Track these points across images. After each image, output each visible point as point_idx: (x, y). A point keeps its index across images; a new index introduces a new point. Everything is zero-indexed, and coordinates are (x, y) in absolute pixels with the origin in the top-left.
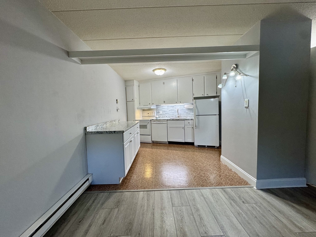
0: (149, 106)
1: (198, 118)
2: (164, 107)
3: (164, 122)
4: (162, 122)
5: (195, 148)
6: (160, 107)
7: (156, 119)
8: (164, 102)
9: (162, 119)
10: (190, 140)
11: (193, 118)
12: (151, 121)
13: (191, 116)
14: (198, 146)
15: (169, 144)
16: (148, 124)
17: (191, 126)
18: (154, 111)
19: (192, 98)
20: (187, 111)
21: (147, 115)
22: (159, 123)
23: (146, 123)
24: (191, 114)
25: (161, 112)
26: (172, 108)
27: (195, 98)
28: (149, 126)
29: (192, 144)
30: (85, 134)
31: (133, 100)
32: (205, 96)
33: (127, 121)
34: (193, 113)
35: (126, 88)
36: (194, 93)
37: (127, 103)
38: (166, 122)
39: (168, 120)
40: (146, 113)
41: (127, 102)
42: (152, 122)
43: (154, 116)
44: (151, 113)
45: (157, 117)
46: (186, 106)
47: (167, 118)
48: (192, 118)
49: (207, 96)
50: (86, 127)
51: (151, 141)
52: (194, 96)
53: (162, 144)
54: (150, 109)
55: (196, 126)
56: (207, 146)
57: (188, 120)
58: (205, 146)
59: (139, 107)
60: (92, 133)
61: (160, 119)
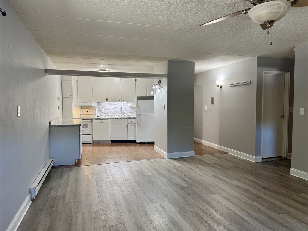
0: (89, 104)
1: (140, 117)
2: (106, 105)
3: (107, 121)
4: (104, 121)
6: (102, 104)
7: (96, 117)
8: (107, 100)
9: (104, 117)
10: (132, 138)
12: (92, 119)
13: (134, 115)
14: (140, 142)
15: (111, 143)
16: (88, 123)
17: (133, 125)
18: (95, 109)
19: (135, 98)
20: (130, 110)
21: (87, 113)
22: (101, 122)
23: (87, 121)
24: (134, 112)
25: (103, 110)
26: (115, 106)
27: (139, 98)
28: (89, 125)
29: (134, 142)
32: (147, 96)
34: (136, 112)
35: (62, 82)
36: (137, 92)
37: (62, 99)
38: (109, 121)
42: (94, 121)
43: (95, 114)
44: (92, 111)
45: (98, 115)
46: (129, 104)
47: (110, 117)
49: (149, 96)
51: (91, 141)
52: (137, 96)
53: (104, 144)
54: (90, 107)
55: (137, 125)
56: (148, 142)
57: (131, 118)
58: (146, 142)
59: (78, 104)
60: (55, 126)
61: (101, 117)
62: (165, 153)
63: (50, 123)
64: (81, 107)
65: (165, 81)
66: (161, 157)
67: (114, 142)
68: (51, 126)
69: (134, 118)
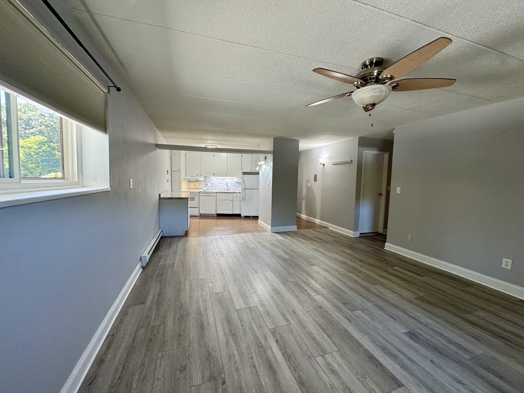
0: (197, 178)
1: (245, 192)
2: (212, 179)
4: (211, 195)
5: (242, 219)
6: (209, 178)
7: (204, 191)
8: (214, 174)
9: (210, 191)
10: (238, 213)
13: (239, 190)
14: (244, 216)
15: (217, 216)
16: (196, 196)
17: (239, 199)
18: (202, 183)
19: (241, 173)
20: (236, 185)
21: (194, 187)
22: (208, 196)
23: (194, 195)
24: (239, 187)
25: (209, 185)
26: (221, 181)
27: (244, 173)
28: (196, 198)
29: (239, 216)
31: (179, 170)
32: (253, 171)
34: (241, 187)
35: (171, 156)
36: (243, 168)
38: (215, 195)
39: (217, 193)
40: (192, 185)
41: (172, 172)
42: (200, 194)
43: (202, 188)
44: (199, 185)
45: (205, 189)
46: (236, 179)
47: (216, 191)
51: (198, 213)
52: (243, 171)
53: (210, 217)
54: (197, 181)
55: (242, 199)
56: (252, 216)
57: (236, 193)
58: (250, 216)
59: (185, 178)
60: (164, 198)
61: (208, 191)
62: (269, 227)
63: (160, 195)
64: (189, 181)
65: (270, 157)
66: (265, 231)
67: (220, 216)
68: (160, 198)
69: (240, 193)
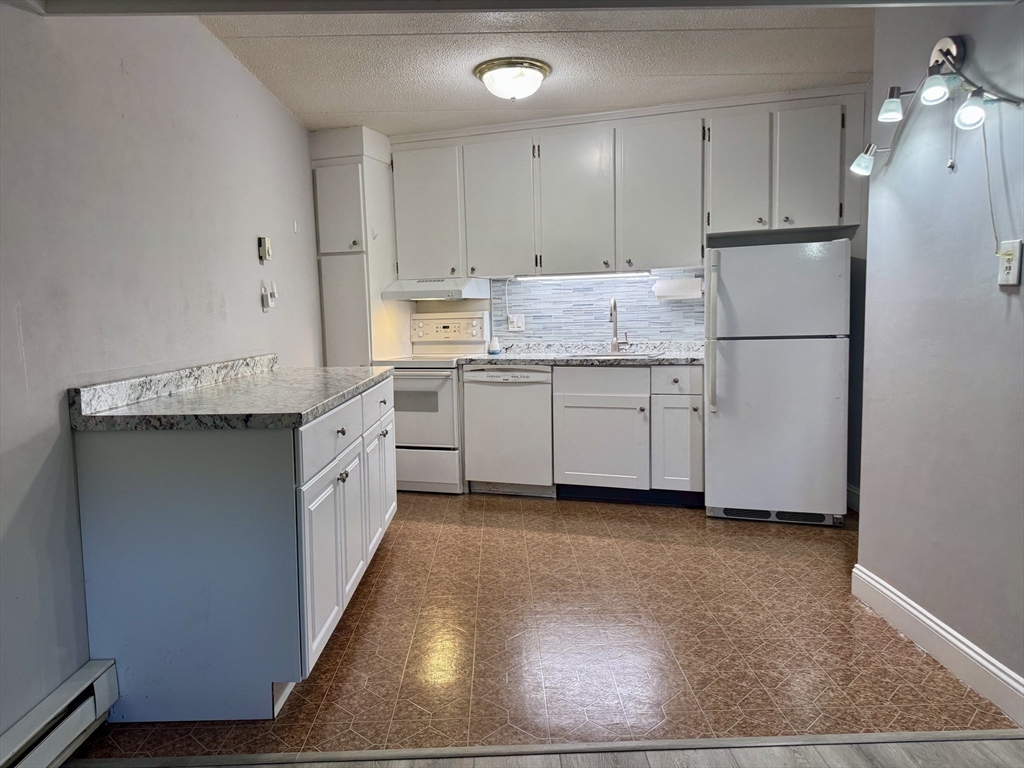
0: (448, 286)
1: (730, 360)
2: (533, 292)
3: (534, 377)
5: (709, 523)
6: (514, 288)
7: (486, 357)
8: (538, 261)
9: (523, 356)
11: (700, 355)
12: (459, 366)
13: (689, 341)
14: (727, 511)
15: (558, 498)
16: (442, 386)
17: (686, 401)
18: (479, 314)
19: (697, 240)
20: (665, 317)
21: (442, 335)
22: (506, 383)
23: (432, 378)
24: (687, 330)
25: (518, 321)
26: (578, 298)
27: (716, 241)
28: (447, 399)
30: (73, 430)
31: (355, 249)
32: (776, 226)
33: (325, 364)
34: (702, 329)
35: (314, 173)
36: (709, 208)
37: (319, 262)
38: (546, 377)
39: (554, 364)
40: (431, 325)
41: (323, 258)
42: (468, 376)
43: (479, 339)
44: (463, 323)
45: (497, 346)
46: (660, 284)
47: (551, 356)
48: (692, 355)
49: (787, 226)
50: (77, 392)
51: (457, 480)
52: (711, 230)
53: (520, 501)
54: (457, 303)
55: (714, 402)
56: (780, 514)
57: (671, 363)
58: (767, 514)
59: (394, 288)
60: (110, 421)
61: (511, 356)
63: (72, 398)
68: (79, 424)
